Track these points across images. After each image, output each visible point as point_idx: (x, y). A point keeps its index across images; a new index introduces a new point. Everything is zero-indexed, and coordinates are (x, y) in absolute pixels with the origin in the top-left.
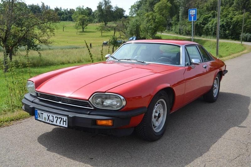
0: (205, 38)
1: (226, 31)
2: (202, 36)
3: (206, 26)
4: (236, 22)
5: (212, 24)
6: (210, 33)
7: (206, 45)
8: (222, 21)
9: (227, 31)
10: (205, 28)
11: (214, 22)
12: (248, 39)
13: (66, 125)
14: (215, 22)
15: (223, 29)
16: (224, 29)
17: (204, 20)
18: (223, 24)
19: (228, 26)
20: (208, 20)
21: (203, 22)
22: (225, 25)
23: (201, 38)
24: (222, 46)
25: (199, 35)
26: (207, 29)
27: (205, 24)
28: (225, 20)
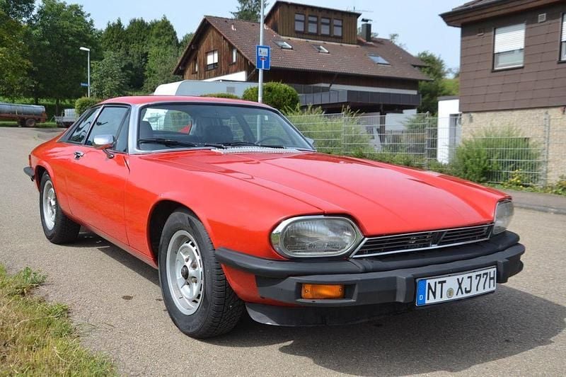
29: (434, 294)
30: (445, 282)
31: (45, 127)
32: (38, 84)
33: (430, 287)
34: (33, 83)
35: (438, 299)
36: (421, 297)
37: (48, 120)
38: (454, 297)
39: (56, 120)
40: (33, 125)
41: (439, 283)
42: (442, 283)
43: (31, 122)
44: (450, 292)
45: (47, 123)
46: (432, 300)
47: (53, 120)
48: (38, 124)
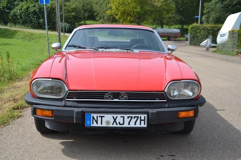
0: (13, 27)
1: (39, 19)
2: (9, 24)
3: (12, 12)
4: (51, 9)
5: (21, 9)
6: (19, 21)
7: (19, 37)
8: (33, 6)
9: (41, 20)
10: (11, 14)
11: (23, 7)
12: (67, 29)
13: (145, 124)
14: (25, 7)
15: (35, 16)
16: (37, 16)
17: (8, 3)
18: (35, 11)
19: (41, 13)
20: (14, 4)
21: (7, 5)
22: (38, 11)
23: (8, 28)
24: (40, 38)
25: (3, 23)
26: (15, 15)
27: (10, 9)
28: (36, 6)
29: (97, 122)
30: (104, 117)
31: (180, 40)
32: (182, 18)
33: (93, 118)
34: (179, 17)
35: (99, 125)
36: (88, 122)
37: (181, 37)
38: (111, 125)
39: (185, 37)
40: (173, 39)
41: (100, 117)
42: (102, 117)
43: (172, 38)
44: (108, 122)
45: (180, 39)
46: (95, 125)
47: (184, 37)
48: (175, 39)
